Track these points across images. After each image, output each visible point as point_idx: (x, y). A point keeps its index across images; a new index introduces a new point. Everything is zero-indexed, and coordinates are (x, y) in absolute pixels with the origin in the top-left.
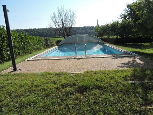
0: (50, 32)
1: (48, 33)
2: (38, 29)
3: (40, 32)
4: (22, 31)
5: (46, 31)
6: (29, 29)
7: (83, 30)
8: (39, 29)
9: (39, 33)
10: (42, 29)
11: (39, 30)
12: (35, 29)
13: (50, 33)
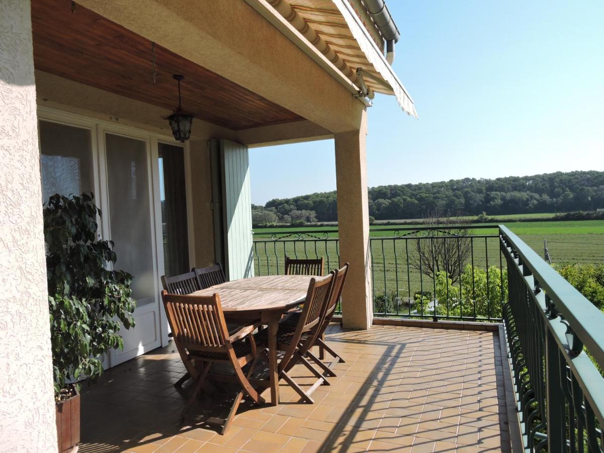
0: (466, 194)
1: (457, 201)
2: (419, 187)
3: (424, 195)
5: (450, 193)
6: (390, 186)
8: (424, 185)
9: (421, 199)
10: (434, 185)
11: (423, 190)
13: (463, 200)
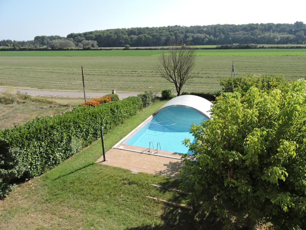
0: (176, 34)
1: (171, 37)
2: (152, 29)
3: (155, 34)
4: (124, 31)
5: (168, 33)
6: (137, 28)
7: (246, 33)
9: (153, 36)
11: (155, 31)
12: (147, 28)
13: (174, 37)
